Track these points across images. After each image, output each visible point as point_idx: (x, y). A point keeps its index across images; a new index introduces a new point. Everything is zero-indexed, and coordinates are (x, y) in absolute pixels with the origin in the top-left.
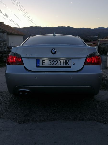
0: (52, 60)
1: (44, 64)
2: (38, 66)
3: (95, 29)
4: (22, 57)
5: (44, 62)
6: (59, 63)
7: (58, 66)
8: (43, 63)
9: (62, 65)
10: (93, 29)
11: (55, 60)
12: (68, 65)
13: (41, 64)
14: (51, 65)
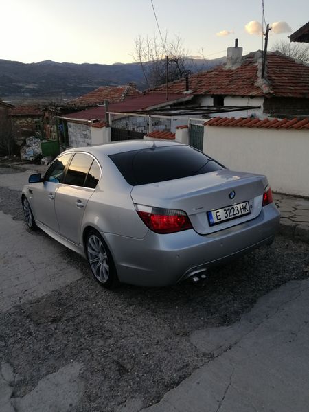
0: (226, 209)
1: (219, 218)
2: (211, 225)
3: (33, 64)
4: (188, 214)
5: (218, 214)
6: (236, 212)
7: (237, 215)
8: (217, 216)
9: (240, 214)
10: (28, 64)
11: (230, 208)
12: (247, 212)
13: (215, 220)
14: (228, 217)
